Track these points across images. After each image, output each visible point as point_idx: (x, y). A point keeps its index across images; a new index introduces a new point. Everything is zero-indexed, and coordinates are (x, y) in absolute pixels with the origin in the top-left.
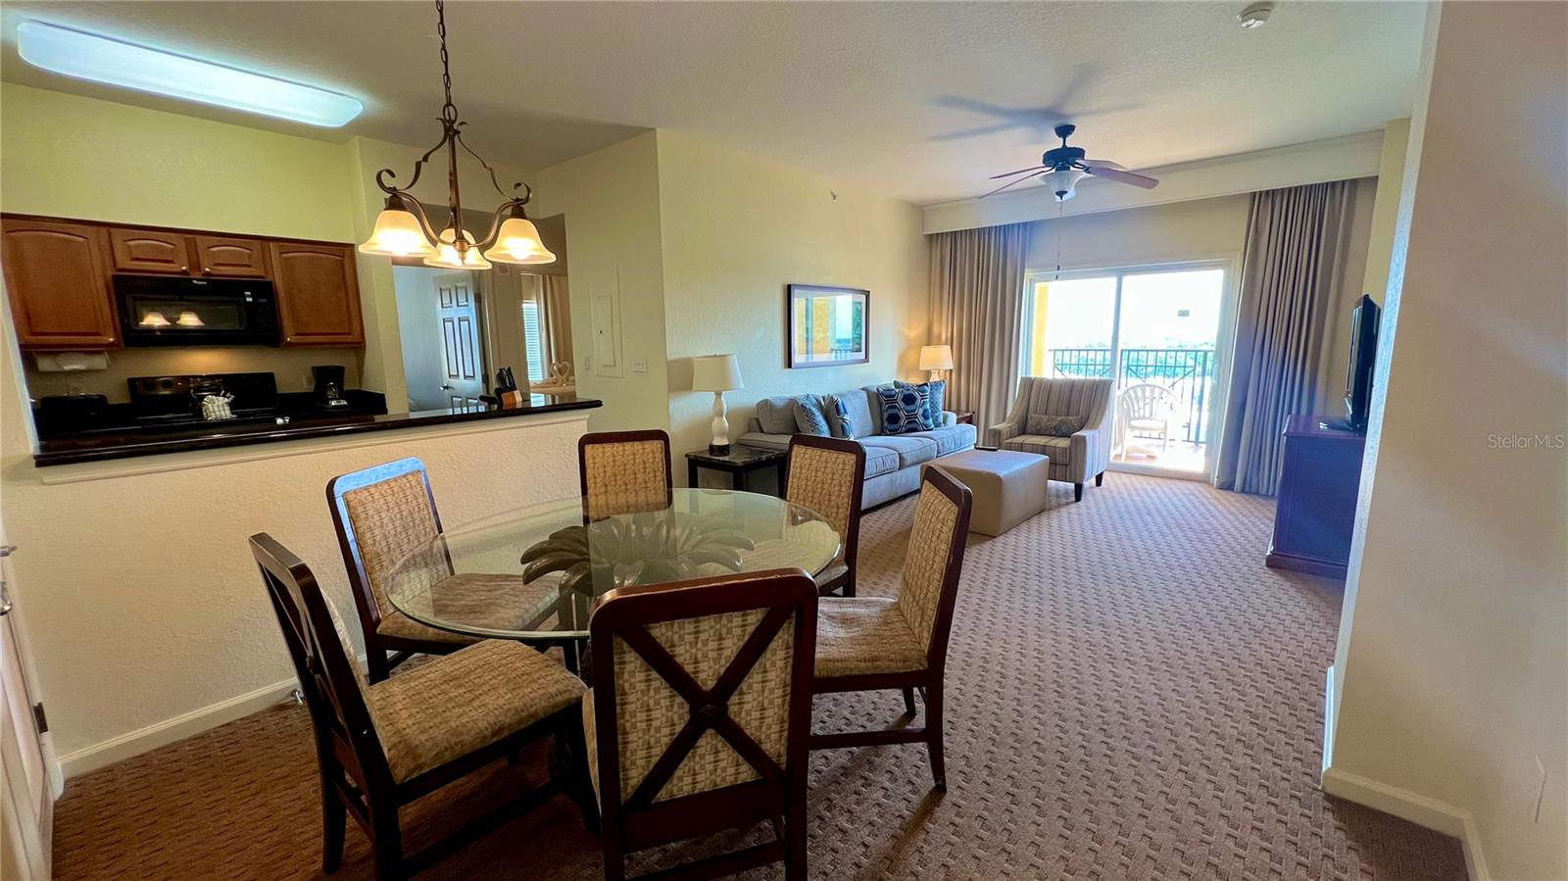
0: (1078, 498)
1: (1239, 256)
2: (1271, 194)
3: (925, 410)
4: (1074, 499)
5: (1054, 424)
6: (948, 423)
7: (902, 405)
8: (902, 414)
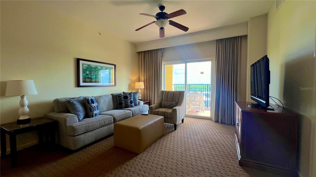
0: (175, 129)
1: (215, 58)
2: (221, 40)
3: (131, 101)
4: (174, 129)
5: (168, 104)
6: (140, 104)
7: (123, 99)
8: (123, 102)
